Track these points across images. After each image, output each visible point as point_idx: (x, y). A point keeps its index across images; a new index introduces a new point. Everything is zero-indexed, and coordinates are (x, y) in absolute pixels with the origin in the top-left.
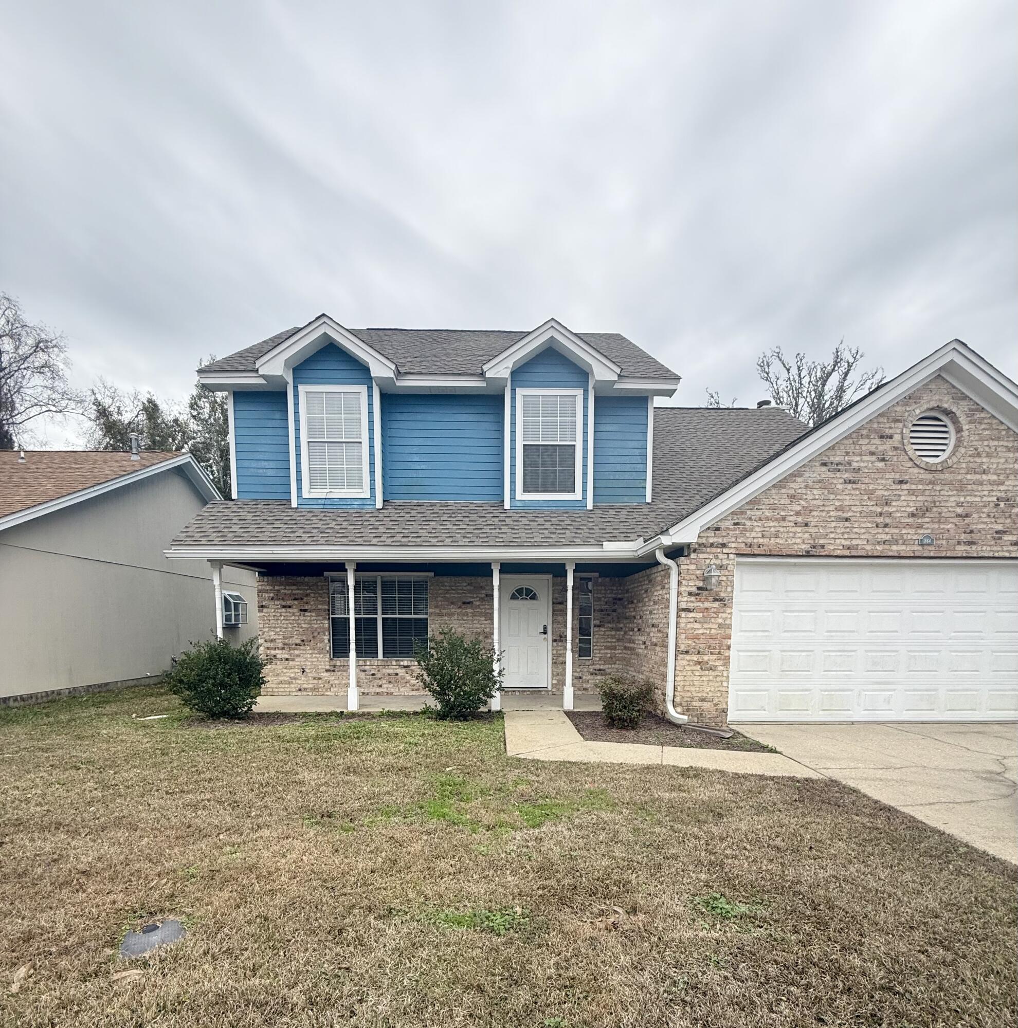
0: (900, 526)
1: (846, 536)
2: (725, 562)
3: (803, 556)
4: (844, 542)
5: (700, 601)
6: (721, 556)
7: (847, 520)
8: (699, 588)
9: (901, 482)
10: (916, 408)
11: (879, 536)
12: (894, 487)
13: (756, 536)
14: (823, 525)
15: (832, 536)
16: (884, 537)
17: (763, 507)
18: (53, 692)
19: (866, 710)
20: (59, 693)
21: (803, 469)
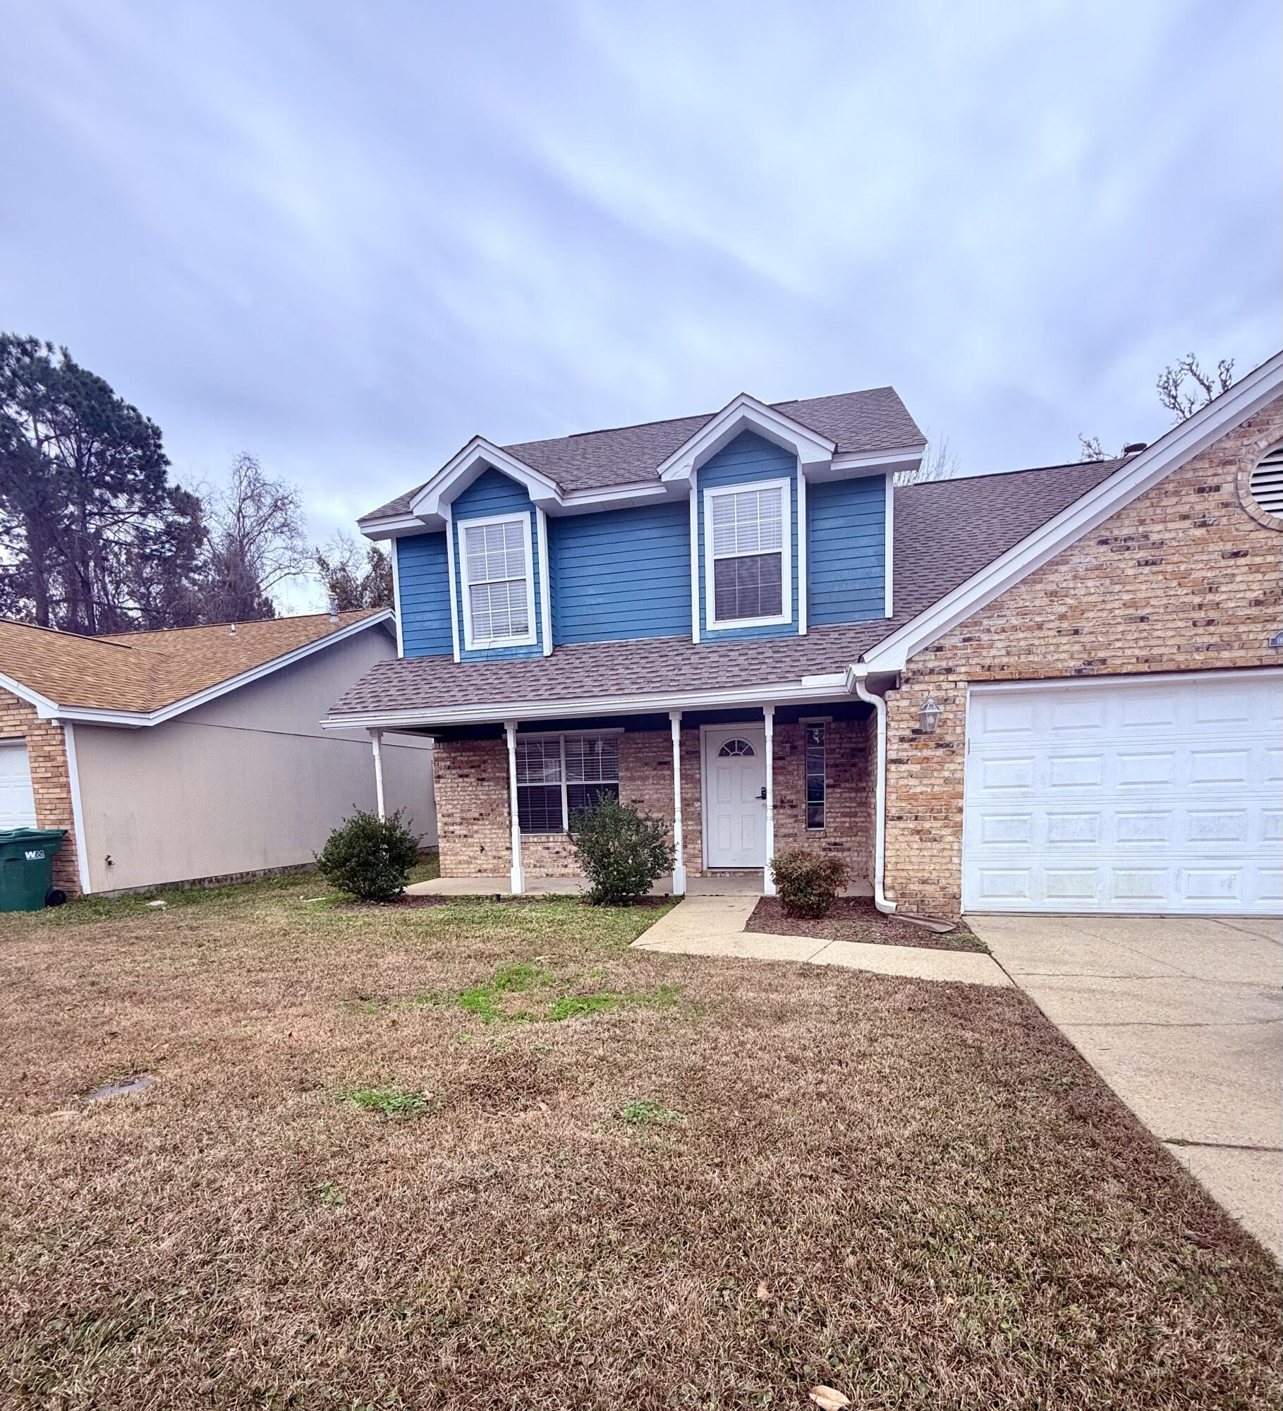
0: (1234, 621)
1: (1141, 643)
2: (951, 694)
3: (1072, 677)
4: (1137, 652)
5: (916, 748)
6: (945, 685)
7: (1142, 619)
8: (914, 731)
9: (1236, 555)
10: (1261, 440)
11: (1199, 640)
12: (1223, 563)
13: (995, 654)
14: (1104, 630)
15: (1119, 644)
16: (1207, 639)
17: (1008, 613)
18: (248, 873)
19: (1189, 897)
20: (254, 874)
21: (1070, 553)
